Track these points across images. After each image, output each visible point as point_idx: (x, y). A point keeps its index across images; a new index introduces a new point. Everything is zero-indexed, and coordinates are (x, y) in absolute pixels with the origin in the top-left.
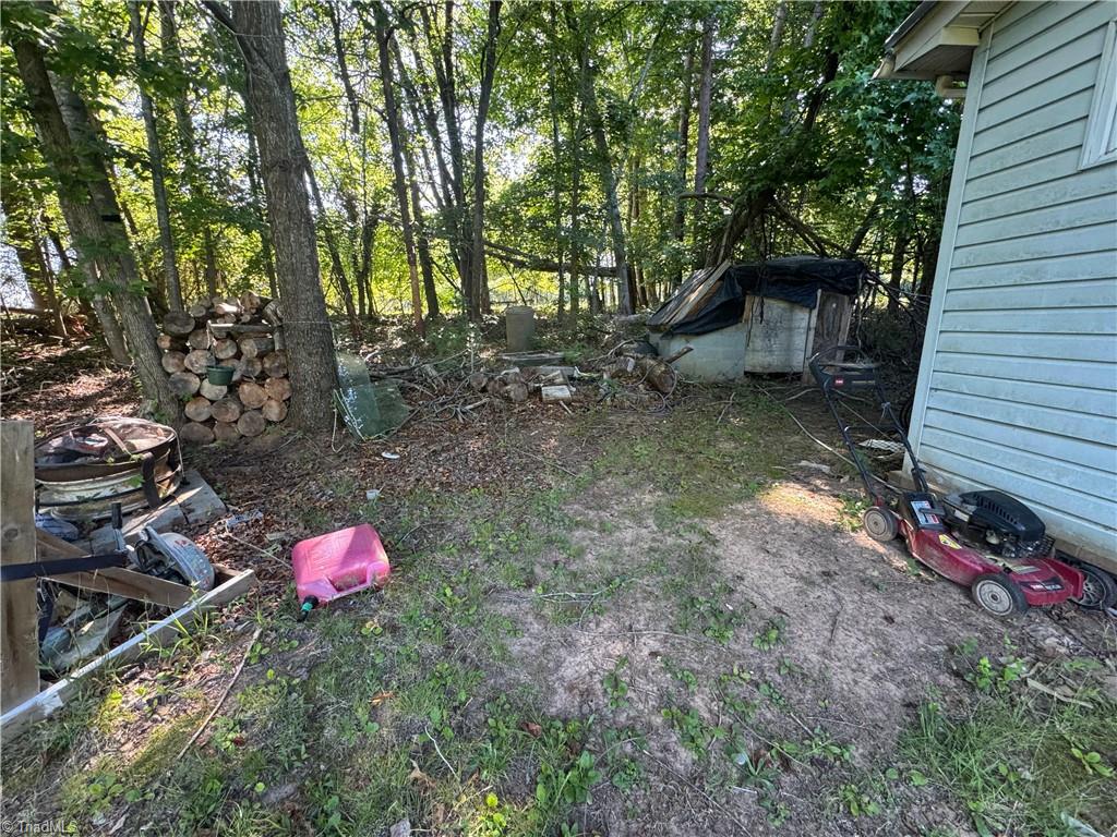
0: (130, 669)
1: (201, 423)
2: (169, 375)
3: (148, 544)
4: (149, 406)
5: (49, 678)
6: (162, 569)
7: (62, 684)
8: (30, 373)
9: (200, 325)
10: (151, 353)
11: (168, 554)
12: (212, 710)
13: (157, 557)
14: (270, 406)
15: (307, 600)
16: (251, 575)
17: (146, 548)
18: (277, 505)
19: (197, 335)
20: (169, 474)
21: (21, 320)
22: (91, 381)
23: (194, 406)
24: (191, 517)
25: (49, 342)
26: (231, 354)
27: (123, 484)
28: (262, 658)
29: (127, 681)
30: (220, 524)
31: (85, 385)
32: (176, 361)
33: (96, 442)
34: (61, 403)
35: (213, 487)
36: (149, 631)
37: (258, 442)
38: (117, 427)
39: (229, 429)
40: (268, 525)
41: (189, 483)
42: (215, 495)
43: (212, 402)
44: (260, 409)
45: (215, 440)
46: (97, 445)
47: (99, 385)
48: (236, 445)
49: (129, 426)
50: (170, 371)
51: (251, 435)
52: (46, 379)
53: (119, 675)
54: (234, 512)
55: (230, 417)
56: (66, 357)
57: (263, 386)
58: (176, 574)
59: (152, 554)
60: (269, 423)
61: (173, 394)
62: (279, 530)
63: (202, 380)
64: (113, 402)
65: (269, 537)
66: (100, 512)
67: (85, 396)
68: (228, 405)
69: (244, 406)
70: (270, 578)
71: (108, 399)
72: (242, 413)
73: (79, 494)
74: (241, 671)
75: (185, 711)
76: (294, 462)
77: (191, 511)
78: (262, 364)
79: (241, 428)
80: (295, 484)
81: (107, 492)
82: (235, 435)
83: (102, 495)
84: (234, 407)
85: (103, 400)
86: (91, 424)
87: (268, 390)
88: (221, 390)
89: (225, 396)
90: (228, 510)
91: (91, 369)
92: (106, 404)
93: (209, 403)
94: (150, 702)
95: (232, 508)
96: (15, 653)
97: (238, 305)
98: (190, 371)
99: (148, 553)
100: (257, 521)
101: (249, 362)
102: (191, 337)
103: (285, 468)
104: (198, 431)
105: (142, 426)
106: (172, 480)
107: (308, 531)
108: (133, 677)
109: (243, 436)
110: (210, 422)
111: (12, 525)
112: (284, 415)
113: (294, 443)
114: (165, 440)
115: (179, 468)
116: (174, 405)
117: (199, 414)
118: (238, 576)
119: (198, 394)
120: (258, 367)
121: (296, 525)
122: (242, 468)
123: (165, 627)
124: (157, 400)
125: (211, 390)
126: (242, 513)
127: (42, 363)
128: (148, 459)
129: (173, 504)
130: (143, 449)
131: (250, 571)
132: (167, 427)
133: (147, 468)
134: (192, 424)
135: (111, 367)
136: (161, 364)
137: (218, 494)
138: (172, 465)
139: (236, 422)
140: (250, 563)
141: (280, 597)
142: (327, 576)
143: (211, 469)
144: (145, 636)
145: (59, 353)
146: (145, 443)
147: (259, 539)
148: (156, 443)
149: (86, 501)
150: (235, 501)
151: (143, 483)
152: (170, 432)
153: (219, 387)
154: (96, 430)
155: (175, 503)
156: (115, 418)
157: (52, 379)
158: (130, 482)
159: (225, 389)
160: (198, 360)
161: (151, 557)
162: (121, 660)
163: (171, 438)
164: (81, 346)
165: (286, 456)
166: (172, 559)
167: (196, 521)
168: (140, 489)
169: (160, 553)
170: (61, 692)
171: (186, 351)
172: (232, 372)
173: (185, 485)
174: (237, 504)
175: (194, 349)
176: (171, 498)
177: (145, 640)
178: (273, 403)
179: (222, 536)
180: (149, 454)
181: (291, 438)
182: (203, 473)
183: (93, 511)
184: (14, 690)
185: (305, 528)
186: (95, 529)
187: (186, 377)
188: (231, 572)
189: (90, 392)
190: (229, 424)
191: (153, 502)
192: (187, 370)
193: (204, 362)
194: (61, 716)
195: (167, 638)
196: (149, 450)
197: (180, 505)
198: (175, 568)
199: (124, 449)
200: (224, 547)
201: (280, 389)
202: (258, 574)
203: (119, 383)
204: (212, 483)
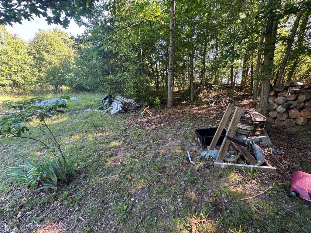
0: (237, 170)
1: (272, 118)
2: (269, 102)
3: (251, 145)
4: (260, 110)
5: (224, 161)
6: (252, 153)
7: (226, 164)
8: (236, 98)
9: (286, 89)
10: (267, 96)
11: (255, 150)
12: (252, 196)
13: (252, 149)
14: (300, 119)
15: (294, 191)
16: (275, 169)
17: (250, 145)
18: (290, 153)
19: (283, 92)
20: (260, 129)
21: (238, 86)
22: (247, 101)
23: (272, 113)
24: (261, 143)
25: (241, 91)
26: (293, 99)
27: (249, 128)
28: (270, 195)
29: (235, 173)
30: (269, 149)
31: (245, 102)
32: (273, 99)
33: (248, 116)
34: (239, 105)
35: (270, 137)
36: (244, 165)
37: (289, 129)
38: (253, 113)
39: (280, 122)
40: (285, 157)
41: (263, 134)
42: (270, 140)
43: (278, 113)
44: (295, 119)
45: (274, 124)
46: (247, 117)
47: (248, 102)
48: (281, 128)
49: (256, 114)
50: (270, 101)
51: (287, 126)
52: (238, 99)
53: (235, 170)
54: (274, 148)
55: (282, 119)
56: (243, 95)
57: (301, 112)
58: (254, 156)
59: (251, 148)
60: (297, 124)
61: (268, 108)
62: (288, 161)
63: (278, 106)
64: (249, 107)
65: (284, 161)
66: (242, 132)
67: (244, 104)
68: (284, 115)
69: (289, 116)
70: (280, 174)
71: (249, 106)
72: (288, 118)
73: (239, 126)
74: (262, 194)
75: (245, 190)
76: (303, 141)
77: (262, 141)
78: (304, 104)
79: (284, 123)
80: (301, 149)
81: (244, 128)
82: (282, 125)
83: (243, 128)
84: (286, 116)
85: (248, 106)
86: (248, 111)
87: (302, 113)
88: (284, 110)
89: (284, 112)
90: (272, 146)
91: (248, 99)
92: (248, 107)
93: (277, 113)
94: (239, 181)
95: (274, 146)
96: (222, 153)
97: (304, 83)
98: (276, 102)
99: (250, 147)
100: (281, 154)
101: (300, 103)
102: (281, 92)
103: (298, 142)
104: (270, 120)
105: (259, 115)
106: (260, 131)
107: (301, 168)
108: (237, 173)
109: (284, 126)
110: (275, 118)
111: (232, 129)
112: (305, 123)
113: (305, 134)
114: (263, 120)
115: (263, 129)
116: (267, 111)
117: (273, 115)
118: (270, 167)
119: (275, 110)
120: (302, 105)
121: (296, 163)
122: (281, 136)
123: (247, 167)
124: (262, 109)
125: (280, 109)
126: (277, 149)
127: (238, 96)
128: (257, 124)
129: (257, 137)
130: (257, 121)
131: (274, 168)
132: (265, 117)
133: (256, 126)
134: (269, 117)
135: (252, 98)
136: (268, 99)
137: (271, 140)
138: (261, 127)
139: (284, 121)
140: (275, 165)
141: (282, 182)
142: (308, 190)
143: (270, 132)
144: (243, 166)
145: (242, 94)
146: (258, 119)
147: (280, 160)
148: (260, 120)
149: (240, 128)
150: (276, 145)
151: (253, 129)
152: (265, 118)
153: (283, 109)
154: (248, 113)
155: (258, 137)
156: (253, 111)
157: (239, 99)
158: (250, 128)
159: (285, 110)
160: (280, 99)
161: (250, 148)
162: (237, 167)
163: (265, 120)
164: (247, 93)
165: (299, 137)
166: (255, 152)
167: (262, 145)
168: (252, 130)
169: (253, 149)
170: (225, 165)
171: (277, 96)
172: (291, 105)
173: (262, 134)
174: (276, 146)
175: (280, 96)
176: (258, 135)
177: (242, 167)
178: (302, 118)
179: (268, 153)
180: (258, 123)
181: (304, 133)
182: (268, 132)
183: (240, 131)
184: (219, 159)
185: (300, 166)
186: (239, 135)
187: (274, 104)
188: (268, 164)
189: (245, 104)
190: (281, 121)
191: (254, 135)
192: (275, 102)
193: (282, 100)
194: (224, 170)
195: (247, 170)
196: (258, 122)
197: (259, 138)
198: (255, 154)
199: (253, 119)
200: (268, 156)
201: (308, 114)
202: (277, 170)
203: (252, 103)
204: (270, 136)
